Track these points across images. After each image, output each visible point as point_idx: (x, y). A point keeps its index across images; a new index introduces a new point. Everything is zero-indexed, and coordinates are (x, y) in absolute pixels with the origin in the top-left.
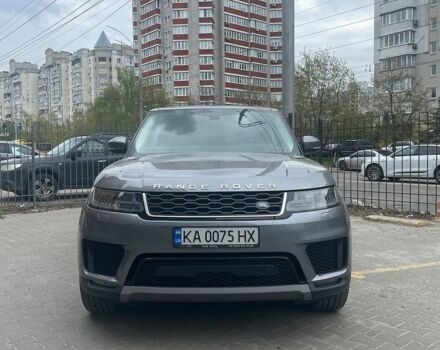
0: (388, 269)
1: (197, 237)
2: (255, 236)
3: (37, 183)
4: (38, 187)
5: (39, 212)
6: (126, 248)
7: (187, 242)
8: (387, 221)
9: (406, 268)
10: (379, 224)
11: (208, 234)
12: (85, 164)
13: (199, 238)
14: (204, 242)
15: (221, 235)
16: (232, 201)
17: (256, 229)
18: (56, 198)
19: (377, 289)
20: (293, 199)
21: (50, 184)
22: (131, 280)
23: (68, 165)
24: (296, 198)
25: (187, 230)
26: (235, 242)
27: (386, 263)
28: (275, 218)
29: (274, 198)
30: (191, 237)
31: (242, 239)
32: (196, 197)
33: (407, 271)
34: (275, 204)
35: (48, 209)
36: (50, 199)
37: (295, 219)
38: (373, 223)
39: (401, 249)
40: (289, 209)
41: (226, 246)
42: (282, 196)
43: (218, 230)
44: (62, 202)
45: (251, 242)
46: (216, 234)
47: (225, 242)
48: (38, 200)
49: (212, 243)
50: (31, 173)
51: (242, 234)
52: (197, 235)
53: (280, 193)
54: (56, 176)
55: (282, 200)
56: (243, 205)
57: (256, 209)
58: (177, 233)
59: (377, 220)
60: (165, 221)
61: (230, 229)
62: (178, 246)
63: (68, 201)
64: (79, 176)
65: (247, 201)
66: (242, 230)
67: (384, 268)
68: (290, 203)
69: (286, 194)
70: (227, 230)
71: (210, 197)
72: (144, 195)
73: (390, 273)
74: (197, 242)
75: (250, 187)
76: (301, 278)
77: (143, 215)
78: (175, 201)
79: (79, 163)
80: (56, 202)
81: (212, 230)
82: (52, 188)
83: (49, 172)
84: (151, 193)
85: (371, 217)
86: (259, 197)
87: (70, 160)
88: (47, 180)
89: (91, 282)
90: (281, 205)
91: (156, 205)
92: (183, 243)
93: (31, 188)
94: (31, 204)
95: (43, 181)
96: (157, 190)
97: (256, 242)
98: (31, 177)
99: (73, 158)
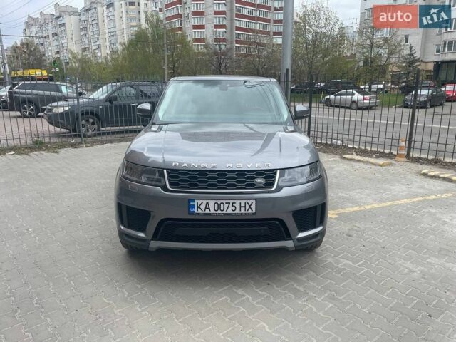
0: (356, 209)
1: (207, 207)
2: (253, 207)
3: (84, 122)
4: (83, 126)
5: (87, 147)
6: (152, 214)
7: (200, 211)
8: (358, 161)
9: (369, 207)
10: (352, 163)
11: (216, 205)
12: (120, 106)
13: (209, 208)
14: (212, 211)
15: (226, 206)
16: (235, 178)
17: (254, 201)
18: (99, 134)
19: (345, 227)
20: (284, 176)
21: (93, 123)
22: (156, 236)
23: (106, 107)
24: (286, 175)
25: (200, 202)
26: (238, 211)
27: (354, 203)
28: (269, 192)
29: (269, 175)
30: (203, 207)
31: (243, 209)
32: (207, 175)
33: (370, 211)
34: (270, 181)
35: (93, 144)
36: (95, 135)
37: (285, 192)
38: (347, 162)
39: (367, 188)
40: (280, 184)
41: (230, 214)
42: (275, 173)
43: (224, 202)
44: (104, 138)
45: (250, 211)
46: (222, 205)
47: (230, 211)
48: (85, 136)
49: (219, 212)
50: (77, 114)
51: (243, 205)
52: (207, 205)
53: (274, 171)
54: (98, 117)
55: (275, 177)
56: (244, 182)
57: (254, 185)
58: (192, 203)
59: (351, 160)
60: (182, 194)
61: (234, 201)
62: (193, 213)
63: (109, 137)
64: (117, 117)
65: (248, 178)
66: (243, 203)
67: (352, 207)
68: (281, 179)
69: (278, 171)
70: (231, 202)
71: (218, 175)
72: (165, 171)
73: (356, 212)
74: (207, 211)
75: (250, 167)
76: (288, 236)
77: (165, 188)
78: (190, 177)
79: (116, 106)
80: (99, 138)
81: (219, 202)
82: (96, 126)
83: (92, 113)
84: (170, 170)
85: (347, 156)
86: (257, 174)
87: (108, 104)
88: (91, 120)
89: (127, 235)
90: (274, 181)
91: (175, 180)
92: (196, 212)
93: (79, 128)
94: (80, 139)
95: (88, 121)
96: (175, 168)
97: (254, 211)
98: (78, 118)
99: (111, 102)
